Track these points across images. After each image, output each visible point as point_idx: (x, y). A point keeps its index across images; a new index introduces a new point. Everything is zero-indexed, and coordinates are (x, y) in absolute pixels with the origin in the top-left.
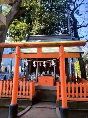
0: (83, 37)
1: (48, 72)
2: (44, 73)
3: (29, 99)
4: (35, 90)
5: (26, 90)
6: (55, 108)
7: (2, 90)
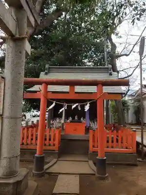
0: (123, 70)
1: (76, 118)
2: (70, 119)
3: (54, 151)
4: (61, 139)
5: (50, 140)
6: (88, 161)
7: (23, 139)
